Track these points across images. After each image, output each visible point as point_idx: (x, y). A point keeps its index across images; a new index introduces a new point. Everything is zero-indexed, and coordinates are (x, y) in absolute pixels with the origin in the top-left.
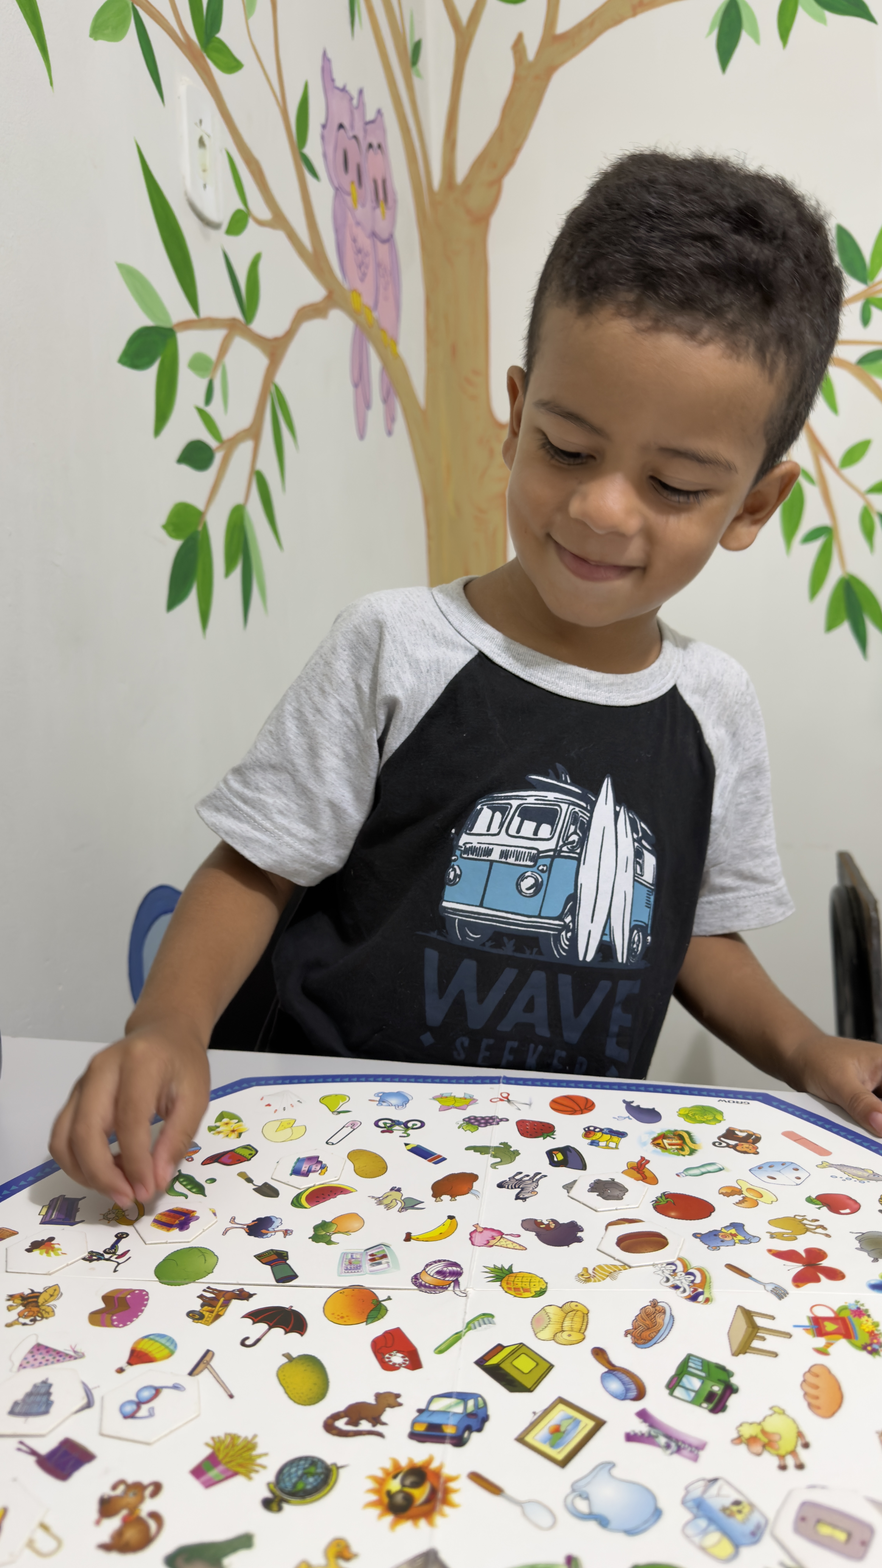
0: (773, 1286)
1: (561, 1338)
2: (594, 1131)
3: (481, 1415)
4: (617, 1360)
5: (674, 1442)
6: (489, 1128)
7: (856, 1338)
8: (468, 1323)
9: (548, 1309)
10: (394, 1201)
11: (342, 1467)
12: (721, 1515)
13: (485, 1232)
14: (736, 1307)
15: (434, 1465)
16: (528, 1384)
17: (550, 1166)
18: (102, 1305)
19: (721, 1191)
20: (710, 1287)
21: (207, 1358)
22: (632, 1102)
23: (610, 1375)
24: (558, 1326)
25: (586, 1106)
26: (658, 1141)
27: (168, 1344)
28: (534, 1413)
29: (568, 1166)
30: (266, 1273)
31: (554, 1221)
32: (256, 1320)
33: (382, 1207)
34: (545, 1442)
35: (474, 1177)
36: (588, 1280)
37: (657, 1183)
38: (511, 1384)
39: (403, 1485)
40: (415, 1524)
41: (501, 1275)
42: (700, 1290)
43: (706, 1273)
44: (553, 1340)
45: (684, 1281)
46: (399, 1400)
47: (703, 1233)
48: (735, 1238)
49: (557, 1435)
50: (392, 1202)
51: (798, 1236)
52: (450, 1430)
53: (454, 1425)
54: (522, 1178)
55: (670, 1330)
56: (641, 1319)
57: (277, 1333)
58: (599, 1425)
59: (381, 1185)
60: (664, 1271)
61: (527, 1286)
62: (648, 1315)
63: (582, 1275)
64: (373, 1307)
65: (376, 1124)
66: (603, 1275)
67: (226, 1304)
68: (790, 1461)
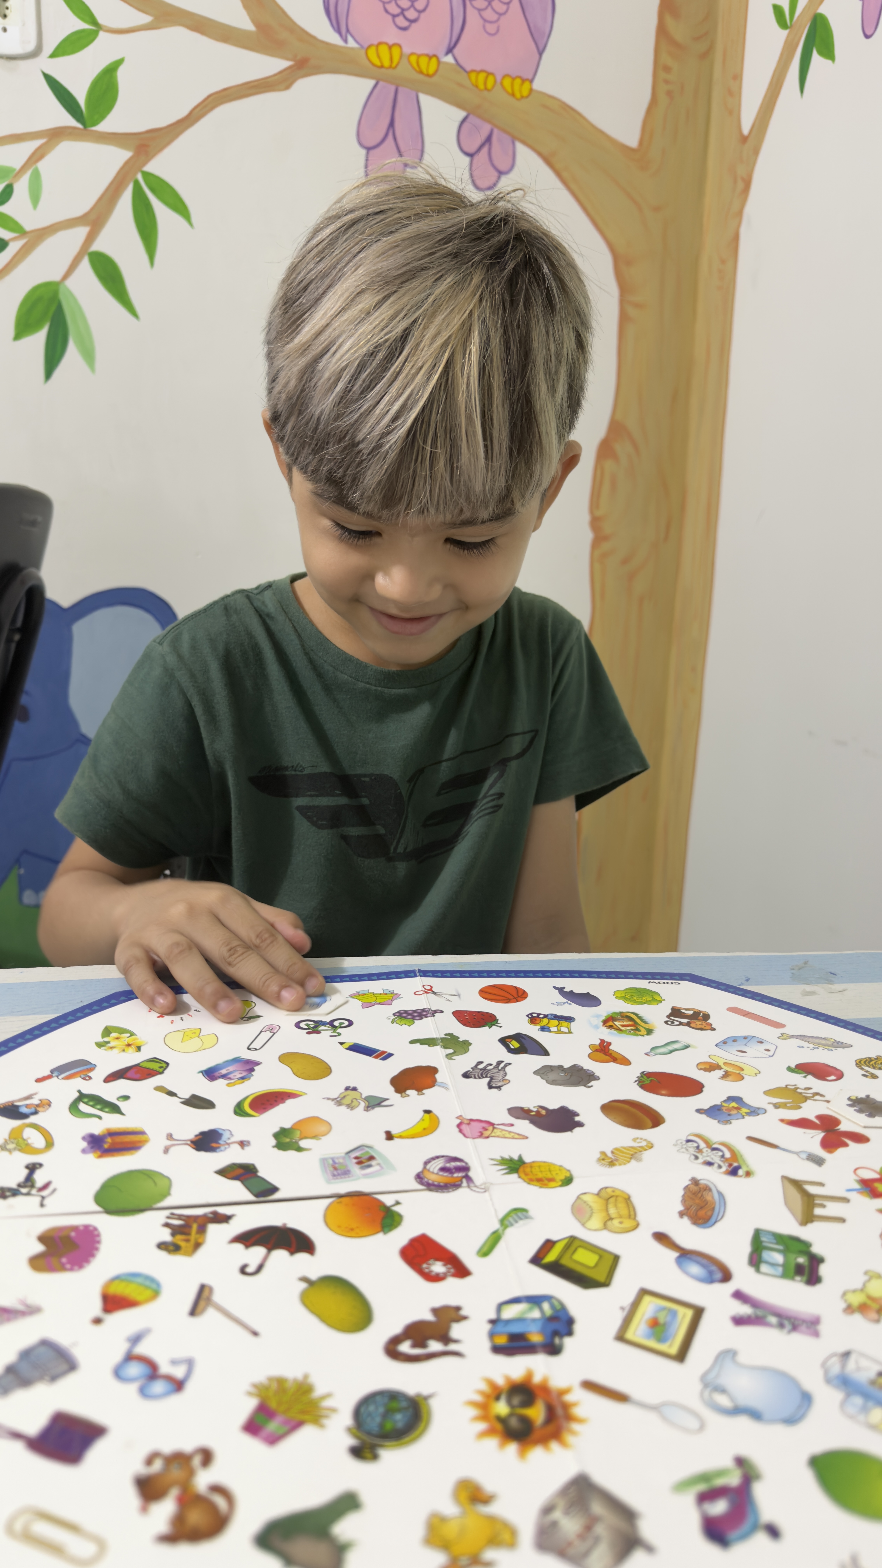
0: (806, 1155)
1: (613, 1226)
2: (538, 1017)
3: (564, 1317)
4: (682, 1243)
5: (786, 1320)
6: (425, 1020)
8: (502, 1221)
9: (585, 1197)
10: (354, 1100)
11: (429, 1397)
12: (873, 1390)
13: (473, 1123)
14: (780, 1178)
15: (536, 1379)
16: (601, 1278)
17: (509, 1054)
18: (40, 1248)
19: (700, 1067)
20: (744, 1161)
21: (205, 1294)
22: (564, 988)
23: (685, 1259)
24: (604, 1214)
25: (519, 994)
26: (609, 1024)
27: (148, 1283)
28: (622, 1308)
29: (530, 1052)
30: (238, 1190)
31: (542, 1108)
32: (248, 1244)
33: (343, 1108)
34: (649, 1339)
35: (433, 1070)
37: (630, 1063)
38: (583, 1280)
39: (511, 1406)
41: (515, 1166)
42: (735, 1164)
43: (732, 1147)
44: (605, 1229)
45: (713, 1156)
46: (462, 1313)
49: (658, 1329)
50: (352, 1102)
51: (801, 1105)
52: (536, 1338)
53: (540, 1333)
54: (486, 1066)
55: (725, 1207)
56: (688, 1198)
57: (280, 1255)
58: (698, 1312)
59: (333, 1085)
60: (688, 1148)
61: (549, 1176)
62: (695, 1194)
64: (383, 1214)
65: (297, 1025)
66: (626, 1157)
67: (202, 1230)
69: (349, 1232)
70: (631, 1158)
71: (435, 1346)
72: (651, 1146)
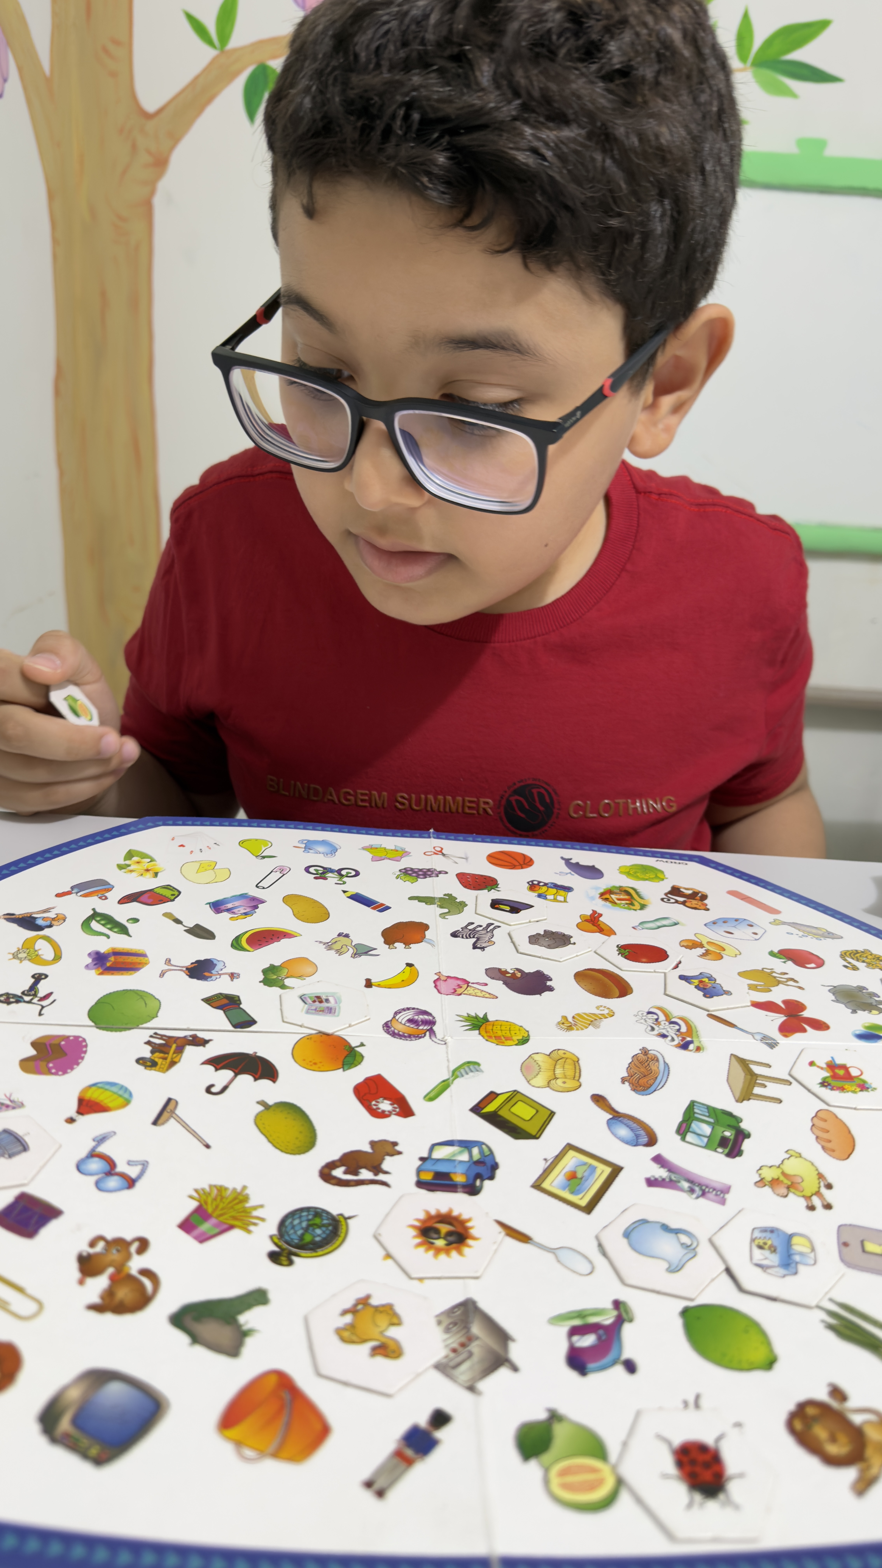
0: (762, 1036)
1: (556, 1085)
2: (538, 884)
3: (489, 1163)
4: (619, 1107)
5: (698, 1186)
6: (428, 879)
8: (454, 1071)
9: (536, 1057)
10: (344, 946)
11: (350, 1217)
13: (450, 980)
14: (729, 1056)
16: (532, 1131)
18: (33, 1052)
19: (679, 943)
20: (698, 1037)
21: (170, 1107)
22: (572, 859)
23: (616, 1121)
24: (551, 1073)
25: (525, 862)
26: (606, 896)
27: (121, 1092)
28: (545, 1160)
30: (219, 1018)
31: (518, 970)
32: (218, 1067)
33: (332, 952)
34: (563, 1189)
35: (424, 926)
36: (570, 1028)
37: (615, 935)
38: (515, 1131)
41: (478, 1023)
42: (688, 1039)
43: (690, 1022)
44: (548, 1087)
45: (669, 1029)
46: (398, 1148)
49: (575, 1181)
50: (342, 947)
51: (771, 988)
52: (460, 1179)
53: (463, 1174)
54: (476, 928)
55: (668, 1078)
56: (634, 1066)
57: (245, 1079)
58: (616, 1170)
59: (327, 930)
60: (647, 1019)
61: (508, 1035)
62: (641, 1062)
63: (563, 1023)
64: (346, 1053)
65: (307, 870)
66: (585, 1023)
67: (180, 1050)
68: (816, 1201)
69: (312, 1065)
70: (590, 1024)
72: (611, 1015)
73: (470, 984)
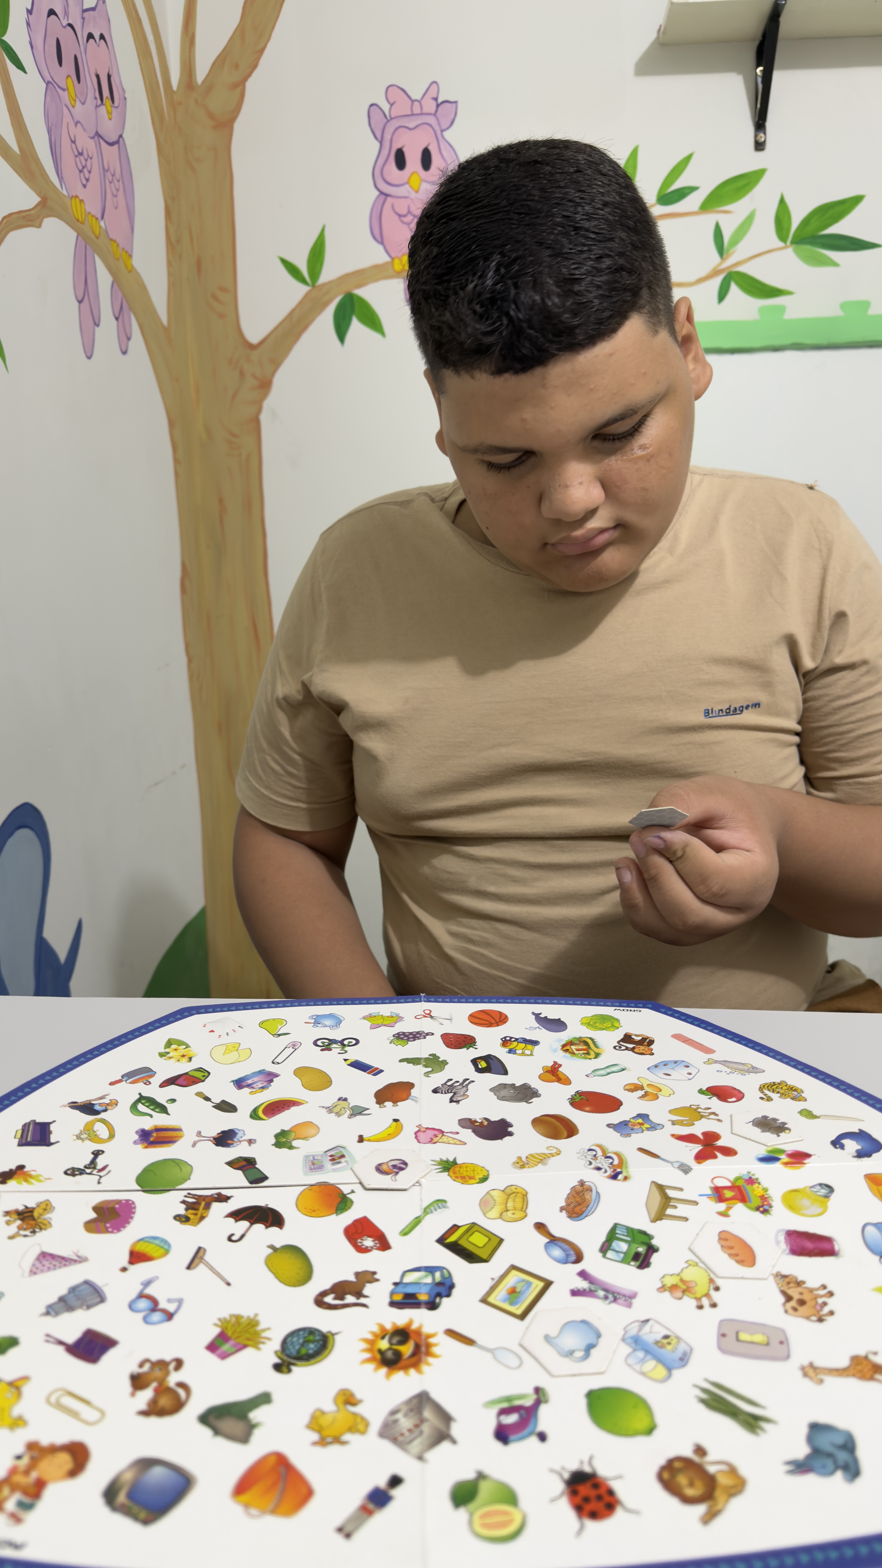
0: (679, 1164)
1: (507, 1216)
2: (510, 1040)
3: (448, 1283)
4: (556, 1232)
5: (611, 1294)
6: (417, 1041)
7: (750, 1201)
8: (426, 1209)
9: (493, 1193)
10: (343, 1109)
11: (336, 1334)
12: (655, 1347)
13: (428, 1131)
14: (650, 1182)
15: (414, 1326)
16: (485, 1257)
17: (476, 1073)
18: (93, 1215)
19: (626, 1088)
20: (627, 1167)
21: (201, 1254)
22: (541, 1014)
23: (552, 1244)
24: (503, 1207)
25: (500, 1019)
26: (566, 1047)
27: (162, 1244)
28: (493, 1279)
29: (492, 1071)
30: (239, 1177)
31: (486, 1119)
32: (237, 1219)
33: (333, 1115)
34: (504, 1301)
35: (411, 1085)
36: (523, 1167)
37: (571, 1084)
38: (470, 1257)
39: (391, 1343)
40: (407, 1374)
41: (448, 1166)
42: (619, 1170)
43: (622, 1156)
44: (500, 1218)
45: (604, 1163)
46: (376, 1276)
47: (615, 1123)
48: (642, 1127)
49: (514, 1295)
50: (341, 1110)
51: (695, 1122)
52: (423, 1297)
53: (426, 1293)
54: (453, 1084)
55: (597, 1205)
56: (572, 1196)
57: (259, 1227)
58: (548, 1285)
59: (329, 1096)
60: (588, 1156)
61: (472, 1175)
62: (578, 1193)
63: (518, 1163)
64: (339, 1200)
65: (315, 1043)
66: (536, 1162)
67: (208, 1207)
68: (705, 1302)
69: (312, 1212)
70: (539, 1163)
71: (350, 1299)
72: (559, 1153)
73: (444, 1134)
